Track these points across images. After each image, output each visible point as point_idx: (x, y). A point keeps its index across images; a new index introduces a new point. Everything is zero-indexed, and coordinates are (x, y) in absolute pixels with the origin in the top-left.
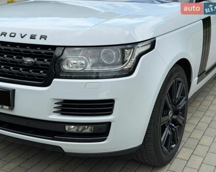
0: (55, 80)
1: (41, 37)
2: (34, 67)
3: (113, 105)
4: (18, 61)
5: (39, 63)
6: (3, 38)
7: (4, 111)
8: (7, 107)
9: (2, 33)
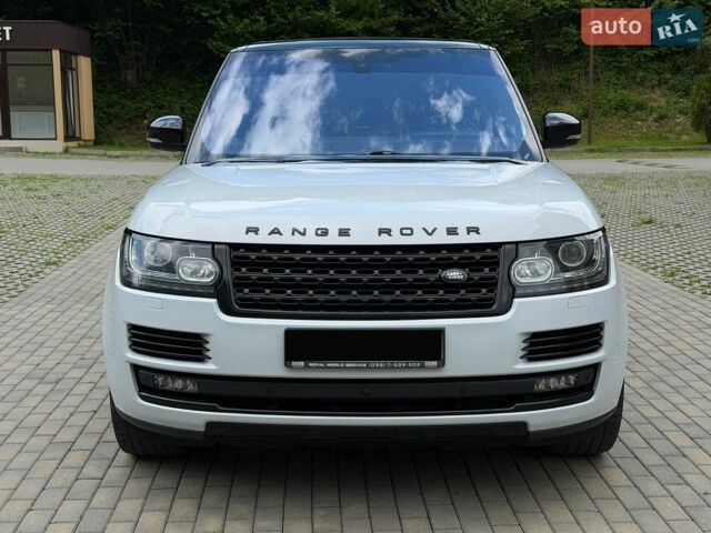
1: (469, 230)
2: (466, 285)
4: (432, 278)
5: (476, 276)
6: (385, 240)
7: (429, 371)
8: (435, 363)
9: (381, 231)
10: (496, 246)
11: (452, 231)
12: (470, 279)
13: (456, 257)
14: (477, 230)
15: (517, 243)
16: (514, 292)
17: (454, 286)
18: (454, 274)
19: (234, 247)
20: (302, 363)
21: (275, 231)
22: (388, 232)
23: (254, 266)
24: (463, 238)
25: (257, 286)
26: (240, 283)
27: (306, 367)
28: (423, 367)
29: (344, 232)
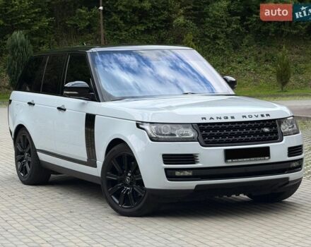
0: (284, 137)
1: (267, 115)
4: (260, 131)
5: (272, 130)
7: (266, 160)
8: (268, 158)
9: (243, 117)
10: (274, 120)
13: (265, 124)
16: (283, 135)
19: (199, 124)
20: (230, 160)
23: (207, 130)
24: (266, 118)
25: (210, 136)
26: (204, 136)
27: (232, 162)
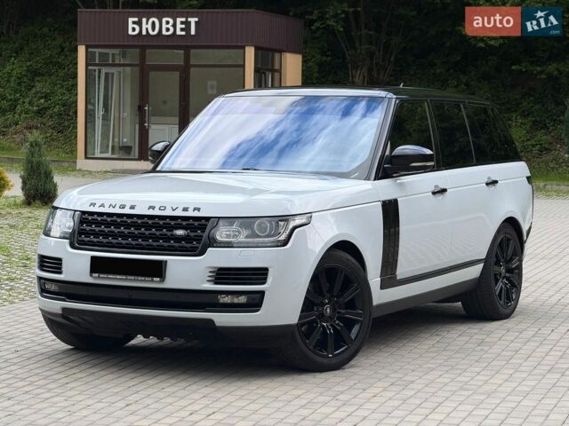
0: (210, 249)
1: (195, 209)
2: (186, 238)
3: (267, 274)
4: (169, 233)
5: (192, 234)
6: (151, 212)
7: (154, 284)
8: (158, 279)
10: (208, 219)
11: (185, 209)
12: (188, 236)
13: (184, 223)
14: (199, 209)
15: (219, 218)
17: (179, 239)
18: (180, 232)
19: (83, 213)
20: (97, 275)
21: (102, 205)
22: (153, 208)
23: (89, 223)
24: (190, 213)
25: (87, 234)
26: (81, 232)
27: (99, 277)
28: (152, 281)
29: (132, 207)
